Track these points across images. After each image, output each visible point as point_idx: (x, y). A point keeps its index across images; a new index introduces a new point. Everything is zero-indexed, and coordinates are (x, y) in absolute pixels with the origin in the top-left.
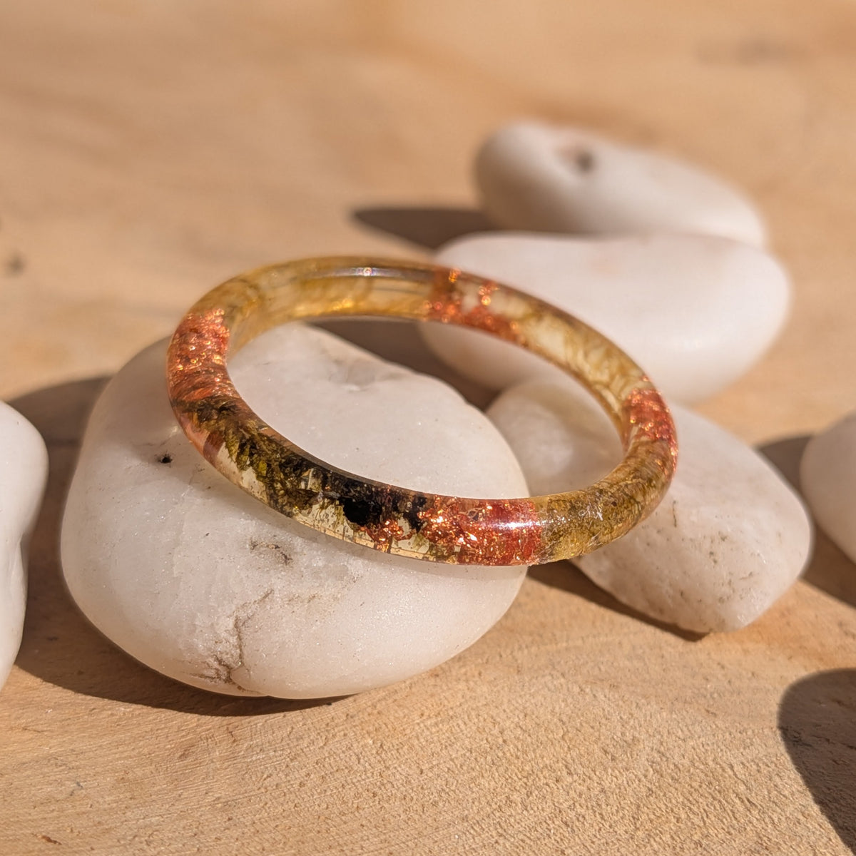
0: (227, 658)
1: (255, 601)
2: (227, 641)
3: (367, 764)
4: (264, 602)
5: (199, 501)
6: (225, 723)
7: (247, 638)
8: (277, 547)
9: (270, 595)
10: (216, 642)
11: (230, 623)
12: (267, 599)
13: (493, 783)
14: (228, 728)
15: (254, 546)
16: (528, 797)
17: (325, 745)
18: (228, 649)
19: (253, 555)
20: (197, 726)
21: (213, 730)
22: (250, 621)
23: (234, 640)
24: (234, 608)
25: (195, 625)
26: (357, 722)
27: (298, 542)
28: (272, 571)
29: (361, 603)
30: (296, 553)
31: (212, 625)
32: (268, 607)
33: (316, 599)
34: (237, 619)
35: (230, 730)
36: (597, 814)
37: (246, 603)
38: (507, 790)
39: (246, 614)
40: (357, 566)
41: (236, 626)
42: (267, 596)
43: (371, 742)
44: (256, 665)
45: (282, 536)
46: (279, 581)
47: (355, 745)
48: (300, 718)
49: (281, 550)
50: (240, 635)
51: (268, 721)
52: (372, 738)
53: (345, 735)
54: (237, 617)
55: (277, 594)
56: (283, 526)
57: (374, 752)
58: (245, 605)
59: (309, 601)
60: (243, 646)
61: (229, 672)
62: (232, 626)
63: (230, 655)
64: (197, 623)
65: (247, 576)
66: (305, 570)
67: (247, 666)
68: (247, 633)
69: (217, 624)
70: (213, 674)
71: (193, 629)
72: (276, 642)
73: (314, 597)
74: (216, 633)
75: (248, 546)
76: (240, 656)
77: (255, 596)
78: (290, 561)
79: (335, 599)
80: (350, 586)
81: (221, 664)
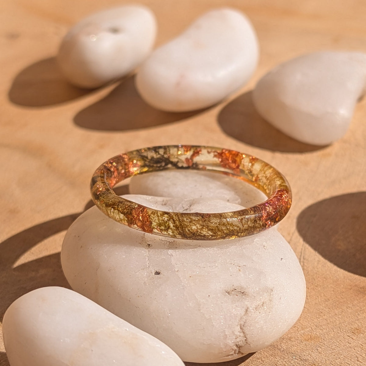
0: (240, 343)
1: (244, 315)
2: (240, 336)
4: (247, 314)
7: (247, 332)
8: (235, 290)
9: (248, 310)
10: (236, 338)
11: (239, 327)
12: (248, 312)
15: (229, 293)
18: (240, 340)
22: (246, 324)
23: (242, 334)
24: (238, 321)
28: (243, 300)
29: (280, 298)
31: (233, 332)
32: (250, 315)
33: (265, 304)
34: (241, 325)
39: (243, 322)
41: (241, 328)
42: (247, 311)
44: (253, 341)
46: (247, 303)
50: (243, 331)
55: (250, 308)
58: (241, 318)
59: (263, 306)
60: (246, 336)
61: (239, 349)
62: (240, 329)
63: (241, 342)
64: (226, 334)
65: (236, 306)
66: (254, 294)
67: (249, 343)
68: (246, 329)
69: (235, 331)
70: (233, 353)
71: (225, 337)
72: (259, 328)
73: (263, 303)
74: (235, 335)
75: (227, 294)
76: (246, 340)
77: (243, 313)
78: (245, 293)
79: (271, 301)
80: (272, 293)
81: (237, 347)
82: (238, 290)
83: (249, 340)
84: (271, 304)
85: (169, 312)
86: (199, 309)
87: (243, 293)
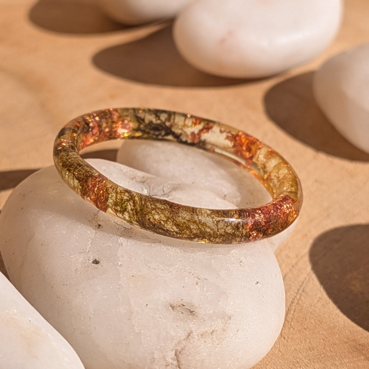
1: (184, 339)
2: (172, 364)
4: (189, 339)
5: (132, 285)
7: (183, 361)
8: (183, 305)
9: (191, 334)
10: (166, 366)
11: (173, 353)
12: (190, 337)
15: (173, 308)
19: (175, 313)
22: (183, 351)
23: (175, 363)
24: (174, 344)
25: (154, 358)
27: (195, 301)
28: (188, 321)
29: (237, 330)
30: (196, 308)
31: (164, 356)
32: (192, 342)
33: (215, 333)
34: (176, 351)
37: (180, 341)
39: (181, 348)
41: (176, 355)
42: (189, 335)
46: (192, 325)
50: (178, 359)
55: (194, 334)
58: (179, 342)
59: (212, 334)
60: (181, 366)
62: (174, 355)
64: (155, 357)
65: (177, 326)
66: (204, 317)
68: (182, 357)
69: (167, 356)
71: (153, 360)
72: (199, 360)
73: (213, 331)
74: (166, 361)
75: (170, 308)
77: (183, 335)
78: (193, 313)
79: (224, 330)
80: (228, 322)
82: (186, 307)
84: (223, 334)
85: (92, 313)
86: (130, 318)
87: (191, 312)
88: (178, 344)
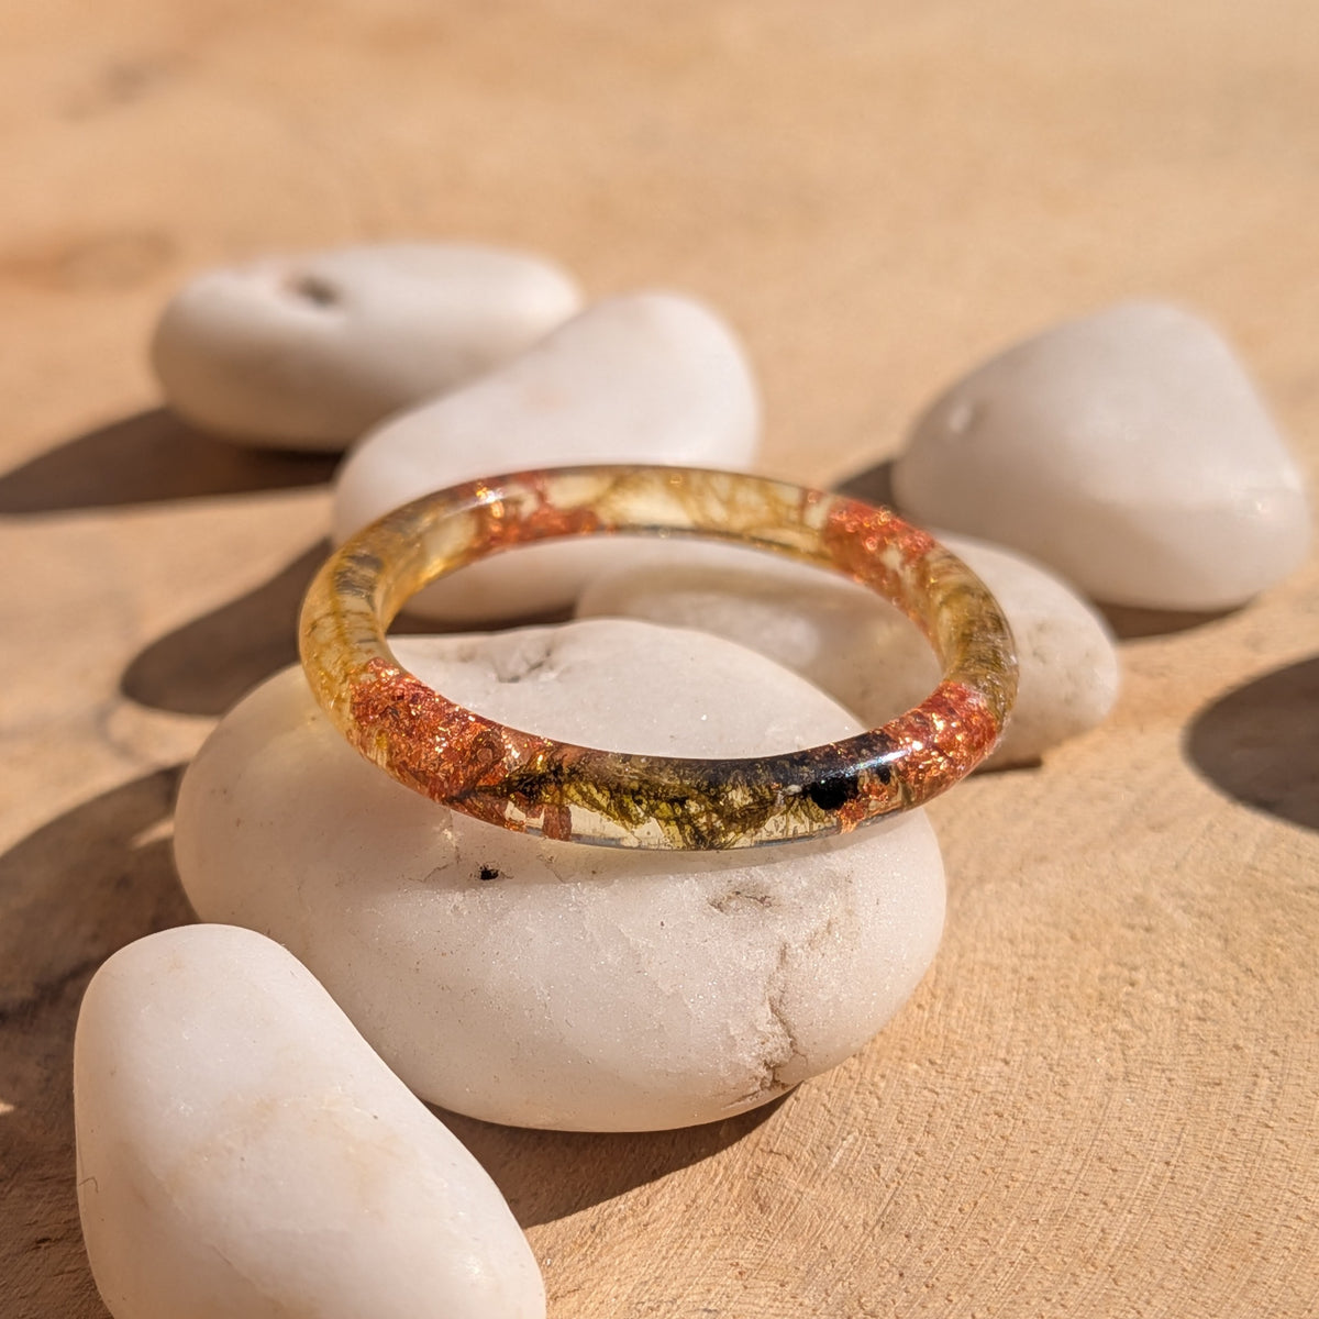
0: (778, 1056)
1: (777, 968)
2: (773, 1034)
3: (947, 1091)
4: (787, 963)
5: (603, 893)
6: (750, 1146)
7: (792, 1018)
8: (738, 893)
9: (788, 951)
10: (763, 1043)
11: (767, 1009)
12: (787, 958)
13: (1081, 1027)
14: (762, 1150)
15: (719, 907)
16: (1131, 1016)
17: (879, 1098)
18: (776, 1047)
20: (726, 1168)
21: (750, 1163)
22: (786, 994)
23: (778, 1028)
24: (761, 989)
25: (733, 1037)
26: (874, 1057)
27: (759, 873)
28: (768, 922)
29: (876, 901)
30: (768, 888)
31: (751, 1024)
32: (796, 966)
33: (835, 926)
34: (771, 1001)
35: (767, 1149)
36: (1211, 991)
37: (770, 976)
38: (1104, 1025)
39: (778, 991)
40: (837, 861)
41: (774, 1010)
42: (783, 954)
43: (915, 1066)
44: (815, 1043)
45: (738, 876)
46: (781, 929)
47: (907, 1079)
48: (815, 1091)
49: (745, 893)
50: (782, 1017)
51: (791, 1114)
52: (911, 1061)
53: (883, 1076)
54: (770, 999)
55: (794, 946)
56: (726, 865)
57: (934, 1073)
58: (771, 979)
59: (829, 933)
60: (793, 1031)
61: (774, 1074)
62: (770, 1014)
63: (780, 1050)
64: (732, 1033)
65: (750, 944)
66: (796, 900)
67: (803, 1052)
68: (789, 1010)
69: (756, 1021)
70: (757, 1087)
71: (731, 1044)
72: (828, 1001)
73: (829, 924)
74: (759, 1032)
75: (715, 910)
76: (791, 1044)
77: (774, 962)
78: (767, 900)
79: (850, 913)
80: (849, 890)
81: (769, 1068)
83: (802, 1043)
84: (852, 924)
85: (546, 992)
86: (640, 969)
87: (762, 900)
88: (769, 983)
